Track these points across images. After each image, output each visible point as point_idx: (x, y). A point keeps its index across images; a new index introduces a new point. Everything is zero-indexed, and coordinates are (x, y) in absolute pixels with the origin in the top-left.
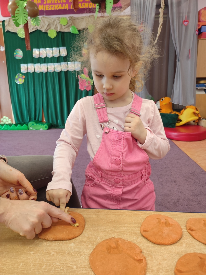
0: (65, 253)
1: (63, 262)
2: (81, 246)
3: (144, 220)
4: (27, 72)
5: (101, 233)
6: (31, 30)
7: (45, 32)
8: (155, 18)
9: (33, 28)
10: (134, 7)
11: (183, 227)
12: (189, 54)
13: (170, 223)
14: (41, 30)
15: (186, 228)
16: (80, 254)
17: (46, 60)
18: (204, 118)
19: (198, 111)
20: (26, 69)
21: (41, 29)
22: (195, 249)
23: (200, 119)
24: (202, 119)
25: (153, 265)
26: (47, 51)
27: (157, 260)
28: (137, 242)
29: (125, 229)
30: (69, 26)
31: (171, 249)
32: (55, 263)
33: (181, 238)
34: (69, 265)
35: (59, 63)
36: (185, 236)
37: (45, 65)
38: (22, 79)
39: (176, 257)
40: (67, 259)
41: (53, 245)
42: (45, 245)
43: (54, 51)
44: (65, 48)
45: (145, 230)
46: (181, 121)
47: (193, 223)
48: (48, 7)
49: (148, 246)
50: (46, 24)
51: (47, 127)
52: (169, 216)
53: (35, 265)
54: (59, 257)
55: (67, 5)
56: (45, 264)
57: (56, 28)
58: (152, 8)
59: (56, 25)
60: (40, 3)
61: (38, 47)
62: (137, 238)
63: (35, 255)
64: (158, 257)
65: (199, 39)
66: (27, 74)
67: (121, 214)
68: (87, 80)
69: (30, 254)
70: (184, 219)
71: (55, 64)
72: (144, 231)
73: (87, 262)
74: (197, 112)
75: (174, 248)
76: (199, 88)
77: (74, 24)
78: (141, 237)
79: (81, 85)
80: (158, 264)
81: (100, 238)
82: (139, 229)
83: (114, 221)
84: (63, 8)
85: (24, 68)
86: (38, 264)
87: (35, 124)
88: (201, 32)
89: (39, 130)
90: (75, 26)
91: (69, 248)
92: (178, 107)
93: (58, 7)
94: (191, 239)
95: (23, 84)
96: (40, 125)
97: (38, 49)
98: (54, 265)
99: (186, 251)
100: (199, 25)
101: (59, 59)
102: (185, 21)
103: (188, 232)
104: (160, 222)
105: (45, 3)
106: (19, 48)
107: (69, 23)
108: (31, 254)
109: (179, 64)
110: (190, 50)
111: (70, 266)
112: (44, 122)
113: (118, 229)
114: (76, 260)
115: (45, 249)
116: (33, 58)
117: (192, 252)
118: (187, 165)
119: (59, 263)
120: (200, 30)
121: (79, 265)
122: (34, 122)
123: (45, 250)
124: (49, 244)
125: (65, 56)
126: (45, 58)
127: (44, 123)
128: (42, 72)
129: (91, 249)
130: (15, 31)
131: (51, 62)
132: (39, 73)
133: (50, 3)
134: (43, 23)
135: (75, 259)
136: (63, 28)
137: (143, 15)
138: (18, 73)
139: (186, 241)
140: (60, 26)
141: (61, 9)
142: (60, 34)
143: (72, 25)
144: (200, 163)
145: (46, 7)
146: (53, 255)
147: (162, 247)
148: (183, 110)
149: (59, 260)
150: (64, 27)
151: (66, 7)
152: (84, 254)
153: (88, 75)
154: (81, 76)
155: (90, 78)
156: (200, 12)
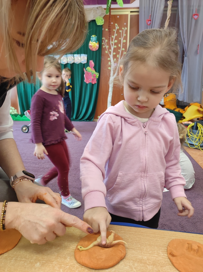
12: (198, 49)
15: (167, 251)
19: (202, 108)
35: (66, 56)
46: (184, 118)
47: (175, 246)
79: (87, 78)
92: (184, 104)
102: (195, 15)
109: (186, 60)
110: (198, 45)
137: (152, 8)
148: (187, 107)
153: (94, 67)
154: (86, 69)
155: (96, 71)
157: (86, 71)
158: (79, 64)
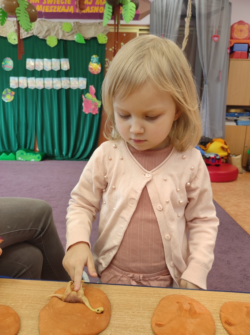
3: (158, 304)
4: (17, 87)
6: (25, 35)
7: (43, 38)
8: (179, 30)
9: (28, 33)
10: (155, 15)
11: (216, 317)
12: (219, 76)
13: (196, 311)
14: (38, 36)
15: (221, 319)
17: (42, 74)
18: (234, 154)
19: (226, 145)
20: (16, 83)
21: (38, 34)
23: (229, 156)
24: (231, 155)
26: (45, 63)
29: (129, 321)
35: (59, 79)
37: (42, 79)
38: (11, 95)
43: (53, 63)
44: (67, 60)
45: (159, 323)
47: (231, 311)
48: (48, 8)
50: (44, 29)
51: (41, 157)
52: (195, 298)
55: (72, 7)
57: (57, 34)
58: (176, 17)
59: (58, 31)
60: (38, 2)
61: (34, 57)
65: (231, 59)
66: (18, 90)
67: (124, 293)
68: (93, 101)
70: (217, 303)
71: (54, 79)
72: (157, 325)
74: (226, 147)
76: (229, 118)
77: (80, 32)
79: (86, 107)
82: (150, 321)
84: (67, 11)
85: (14, 82)
87: (25, 154)
88: (234, 50)
89: (30, 161)
90: (81, 34)
93: (60, 10)
95: (12, 102)
96: (32, 154)
97: (34, 60)
100: (231, 42)
101: (59, 74)
102: (215, 36)
103: (223, 328)
104: (181, 308)
105: (44, 3)
106: (9, 57)
107: (74, 30)
109: (206, 88)
110: (220, 71)
112: (37, 151)
113: (117, 319)
116: (26, 70)
120: (232, 48)
122: (24, 150)
125: (66, 69)
126: (41, 71)
127: (37, 153)
128: (37, 88)
130: (5, 34)
131: (49, 77)
132: (33, 89)
133: (51, 3)
134: (41, 27)
136: (66, 36)
137: (165, 26)
138: (6, 88)
140: (62, 33)
141: (64, 11)
142: (62, 42)
143: (77, 32)
145: (45, 8)
148: (209, 143)
150: (67, 34)
151: (71, 10)
153: (95, 94)
154: (86, 96)
155: (98, 99)
156: (232, 27)
157: (85, 98)
158: (76, 89)
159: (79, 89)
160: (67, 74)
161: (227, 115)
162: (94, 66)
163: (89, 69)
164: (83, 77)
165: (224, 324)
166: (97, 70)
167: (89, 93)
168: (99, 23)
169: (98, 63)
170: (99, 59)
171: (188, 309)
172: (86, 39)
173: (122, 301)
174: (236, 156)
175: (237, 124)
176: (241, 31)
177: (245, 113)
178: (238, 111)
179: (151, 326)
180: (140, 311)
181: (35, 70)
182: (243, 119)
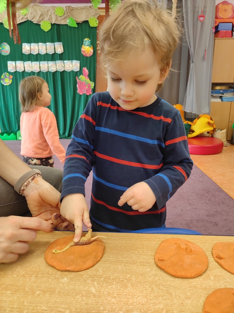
0: (55, 292)
1: (52, 306)
2: (77, 282)
3: (159, 245)
4: (15, 71)
5: (103, 263)
6: (19, 21)
7: (37, 23)
9: (23, 18)
11: (209, 254)
12: (205, 55)
13: (192, 250)
14: (32, 21)
15: (213, 255)
16: (75, 293)
17: (38, 58)
18: (219, 129)
19: (213, 120)
20: (14, 68)
21: (32, 19)
22: (227, 283)
23: (214, 130)
24: (217, 130)
25: (174, 306)
26: (40, 47)
27: (178, 300)
28: (150, 275)
29: (135, 258)
30: (66, 17)
31: (195, 284)
32: (40, 306)
33: (207, 268)
34: (59, 309)
35: (54, 62)
36: (211, 266)
37: (38, 63)
38: (10, 79)
39: (203, 294)
40: (58, 300)
41: (39, 281)
42: (28, 281)
43: (47, 47)
44: (61, 43)
45: (161, 259)
46: (193, 131)
47: (221, 249)
49: (166, 280)
50: (38, 14)
52: (190, 241)
53: (12, 310)
54: (47, 297)
56: (27, 309)
57: (49, 19)
59: (51, 15)
61: (29, 42)
62: (151, 270)
63: (13, 296)
64: (179, 295)
65: (216, 38)
66: (15, 75)
67: (129, 239)
68: (86, 83)
69: (6, 294)
70: (209, 244)
71: (48, 62)
72: (159, 260)
73: (84, 304)
74: (212, 122)
75: (199, 281)
76: (214, 95)
77: (72, 16)
78: (156, 268)
79: (80, 88)
80: (179, 305)
81: (102, 271)
82: (153, 258)
83: (120, 248)
85: (11, 66)
86: (17, 308)
88: (219, 30)
90: (73, 18)
91: (60, 284)
92: (191, 116)
94: (219, 269)
95: (10, 85)
97: (30, 44)
98: (39, 310)
99: (214, 286)
100: (216, 22)
101: (53, 57)
103: (215, 261)
106: (5, 42)
107: (66, 14)
108: (8, 294)
109: (193, 66)
110: (205, 50)
111: (62, 310)
113: (125, 257)
114: (70, 301)
115: (27, 286)
116: (22, 54)
117: (223, 287)
118: (201, 182)
119: (46, 306)
120: (217, 28)
121: (74, 309)
123: (28, 288)
124: (33, 280)
125: (60, 53)
126: (37, 55)
128: (33, 71)
129: (90, 285)
130: (1, 20)
131: (45, 60)
132: (29, 72)
134: (34, 12)
135: (68, 300)
136: (59, 20)
138: (4, 72)
139: (214, 273)
140: (55, 18)
142: (55, 26)
143: (69, 16)
144: (215, 180)
146: (39, 295)
147: (184, 280)
148: (196, 119)
149: (46, 302)
150: (60, 18)
152: (81, 293)
153: (88, 76)
154: (79, 78)
155: (91, 80)
156: (217, 7)
157: (79, 80)
158: (70, 72)
159: (73, 71)
160: (61, 57)
161: (212, 93)
162: (87, 49)
163: (82, 51)
164: (77, 60)
165: (215, 258)
166: (89, 53)
167: (83, 75)
168: (90, 7)
169: (90, 46)
170: (91, 41)
171: (185, 248)
172: (78, 23)
173: (128, 245)
174: (221, 130)
175: (222, 101)
176: (225, 10)
177: (229, 90)
178: (223, 88)
179: (155, 261)
180: (144, 251)
181: (31, 53)
182: (228, 96)
